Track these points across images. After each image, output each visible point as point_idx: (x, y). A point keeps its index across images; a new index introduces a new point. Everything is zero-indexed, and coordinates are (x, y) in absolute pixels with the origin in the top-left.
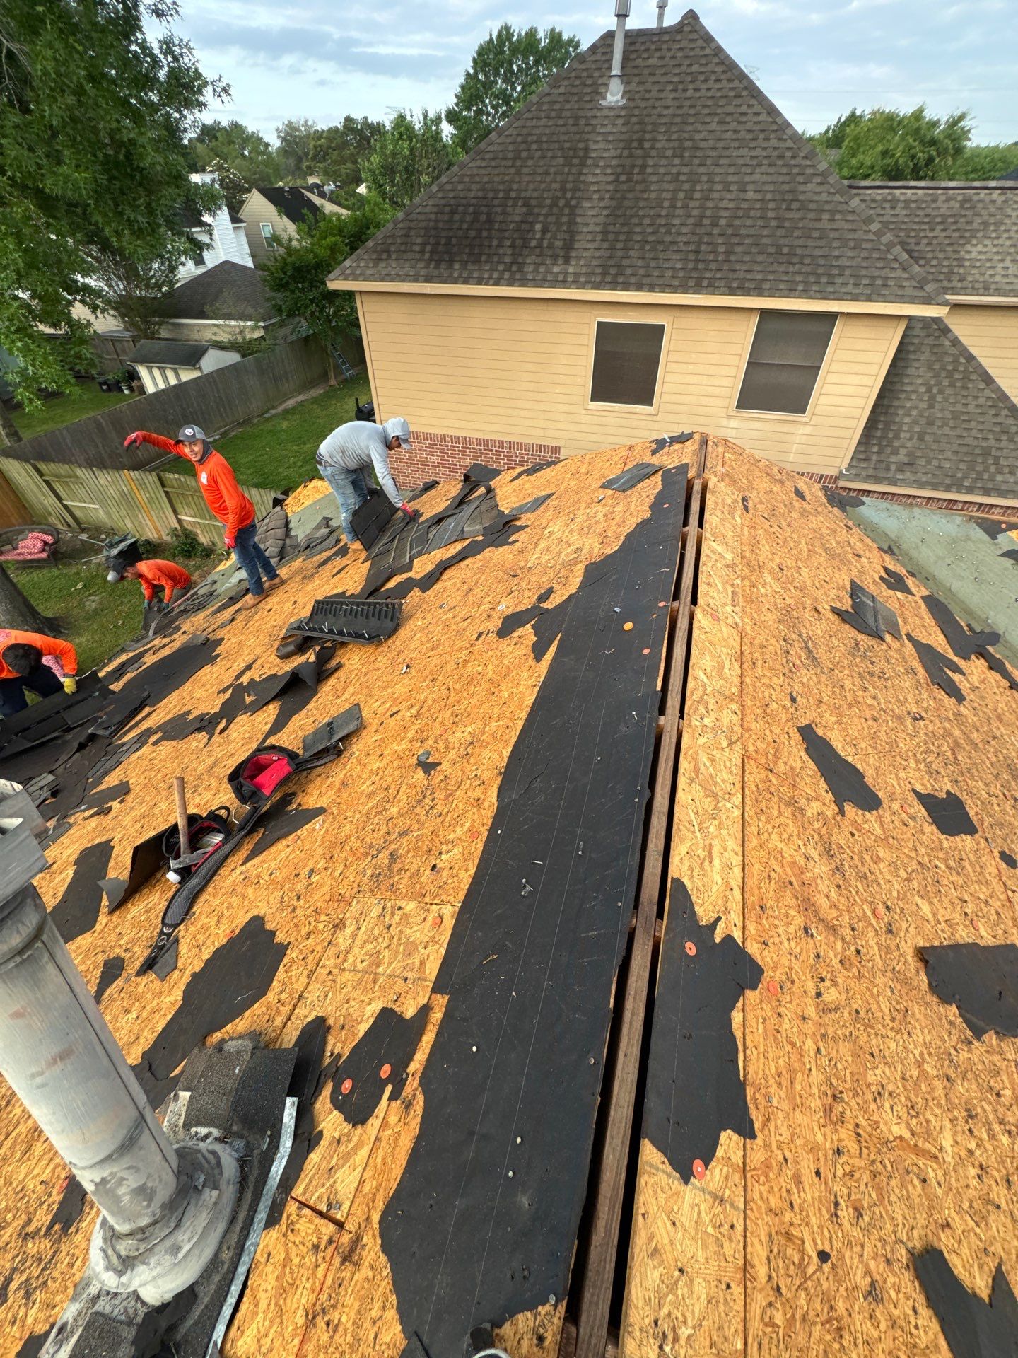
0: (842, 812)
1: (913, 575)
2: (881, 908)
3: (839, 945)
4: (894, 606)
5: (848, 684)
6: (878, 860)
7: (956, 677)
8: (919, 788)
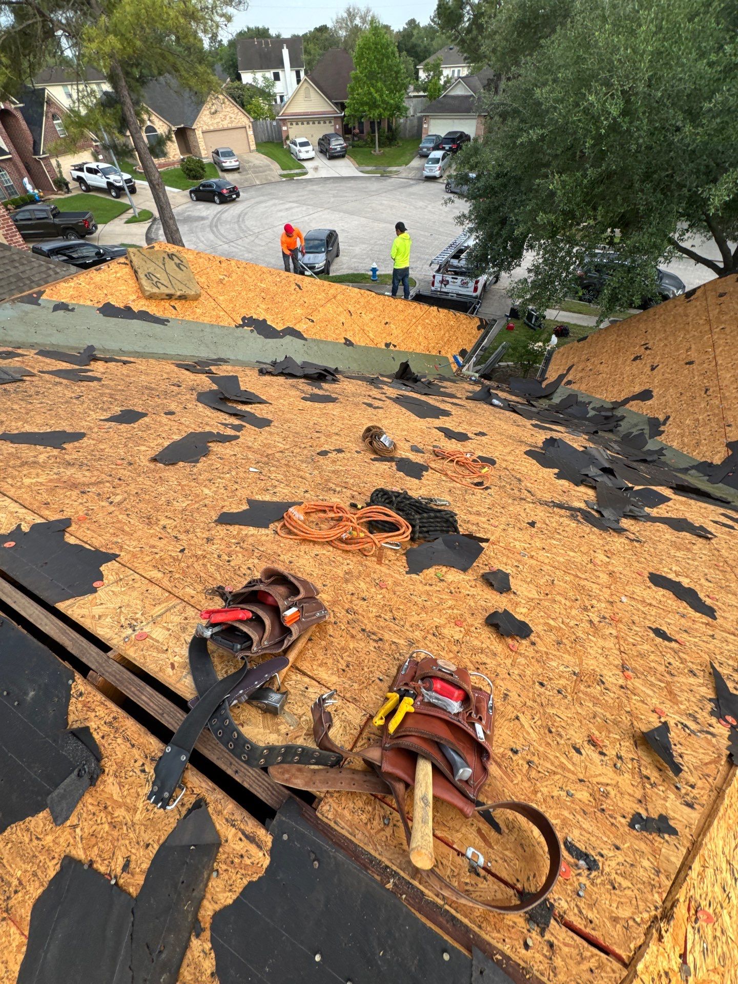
0: (65, 449)
1: (19, 348)
2: (119, 462)
3: (108, 484)
4: (18, 365)
5: (15, 407)
6: (102, 450)
7: (89, 374)
8: (103, 418)
